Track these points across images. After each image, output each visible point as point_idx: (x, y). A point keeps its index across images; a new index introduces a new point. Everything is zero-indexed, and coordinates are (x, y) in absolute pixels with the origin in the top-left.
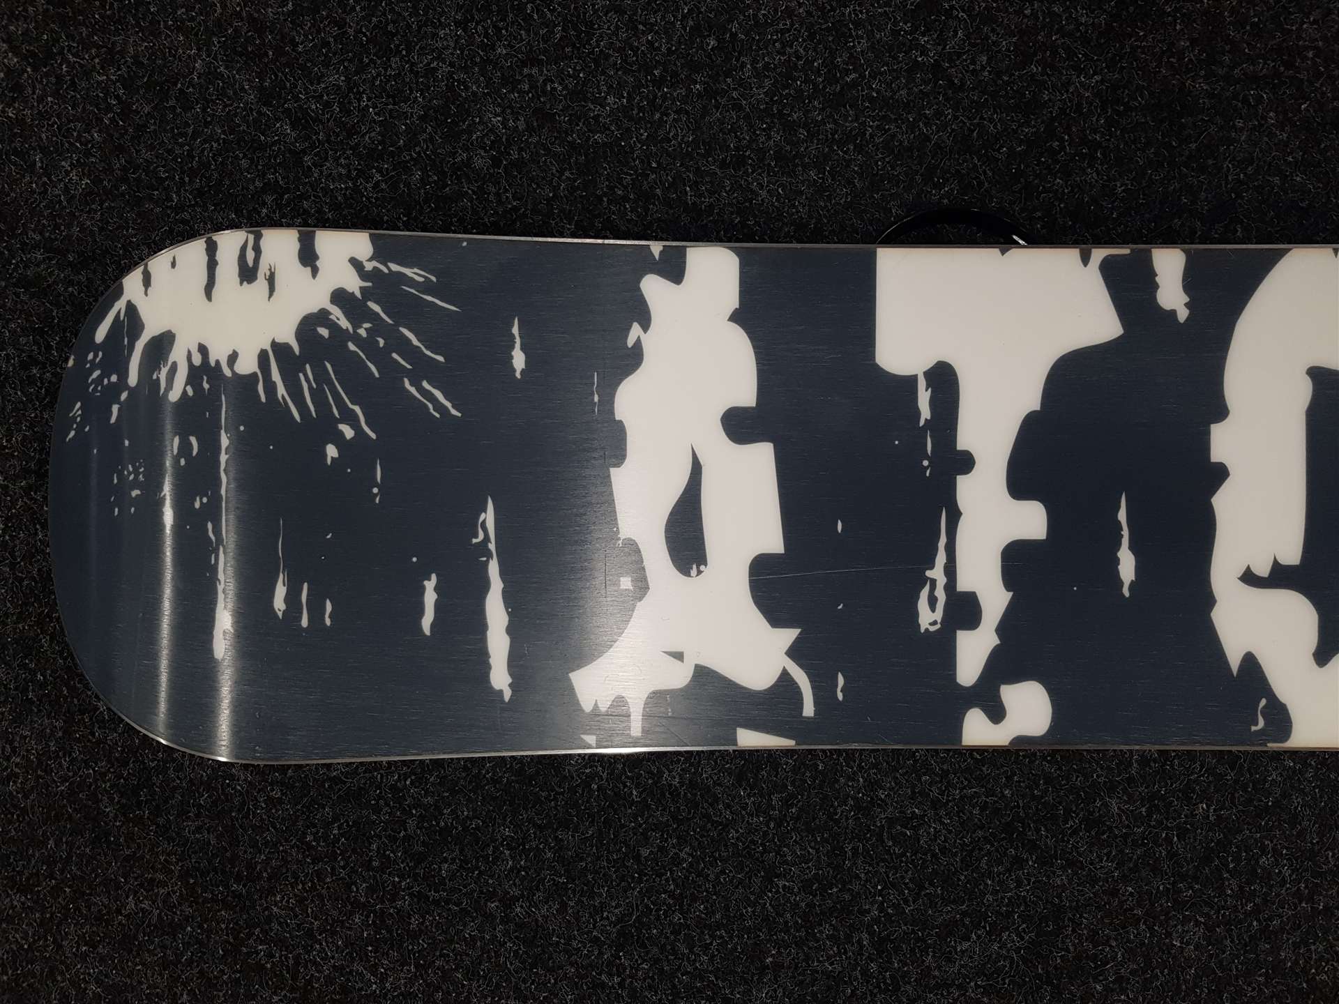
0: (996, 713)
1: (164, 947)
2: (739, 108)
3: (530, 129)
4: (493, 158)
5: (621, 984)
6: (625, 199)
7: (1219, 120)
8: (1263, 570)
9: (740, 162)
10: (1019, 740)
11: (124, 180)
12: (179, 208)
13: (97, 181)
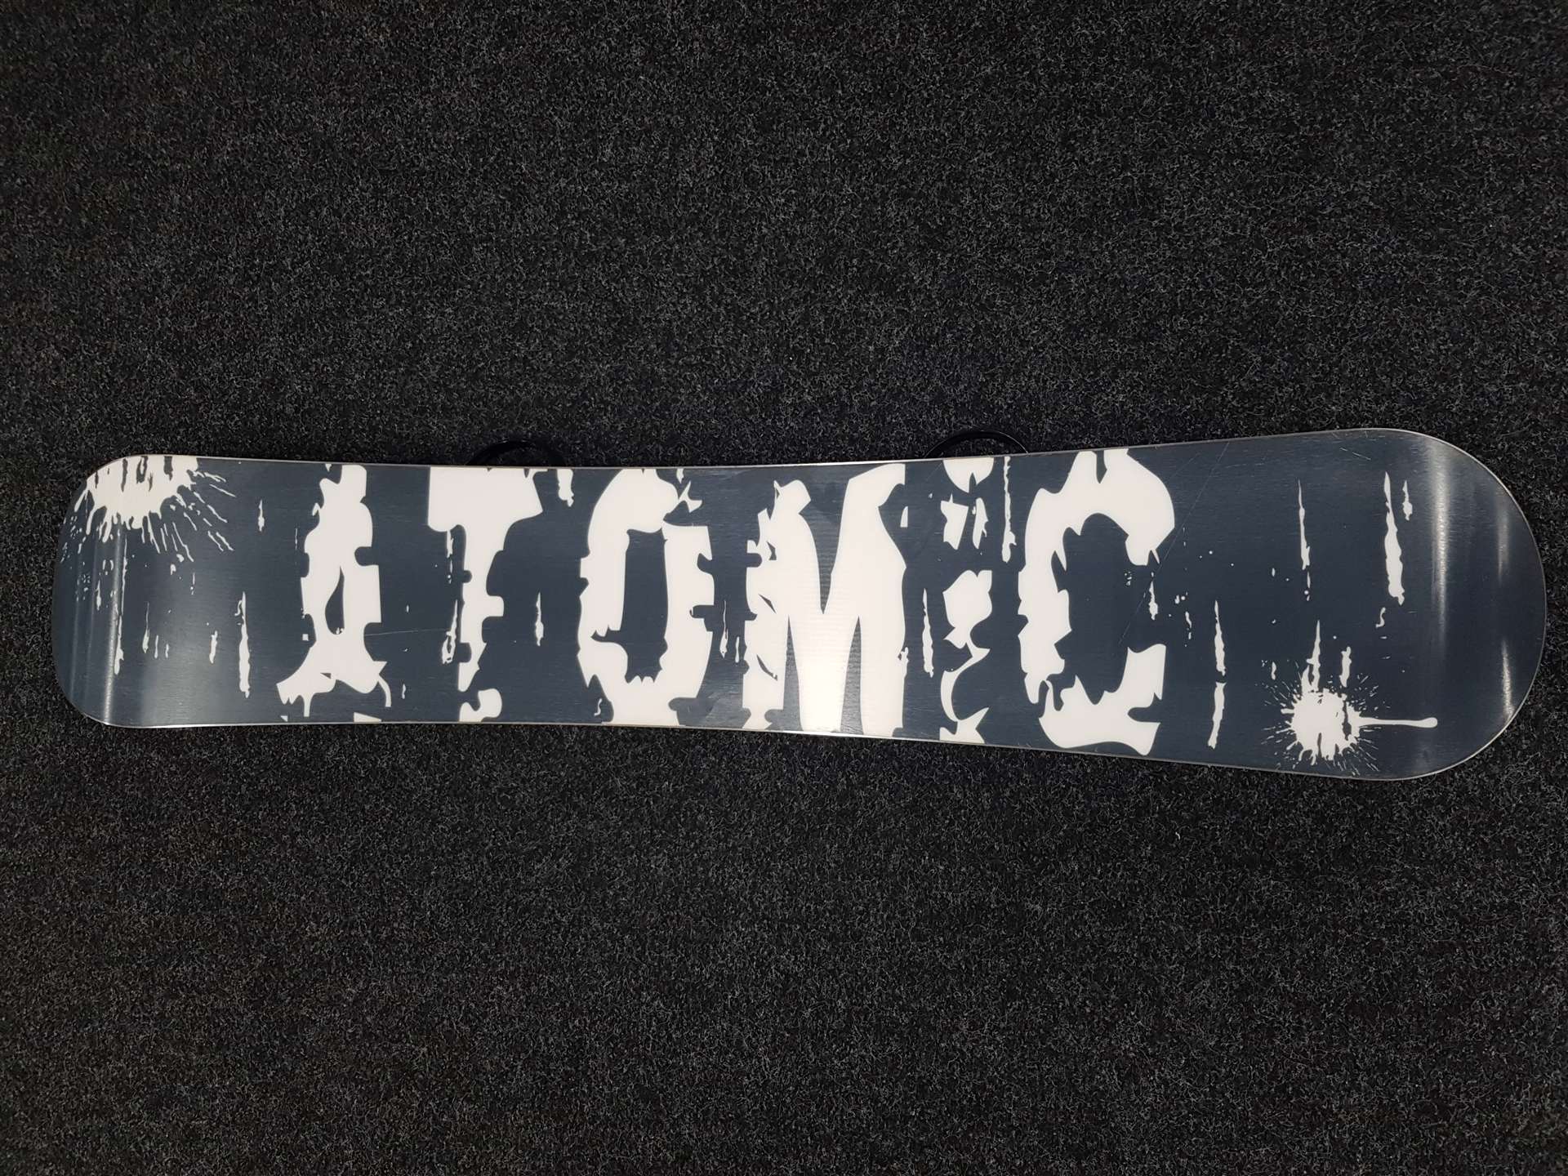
0: (476, 705)
1: (111, 858)
2: (422, 381)
3: (315, 392)
4: (296, 408)
5: (353, 885)
6: (363, 430)
7: (671, 389)
8: (602, 633)
9: (423, 411)
10: (486, 719)
11: (109, 419)
12: (135, 436)
13: (95, 421)
